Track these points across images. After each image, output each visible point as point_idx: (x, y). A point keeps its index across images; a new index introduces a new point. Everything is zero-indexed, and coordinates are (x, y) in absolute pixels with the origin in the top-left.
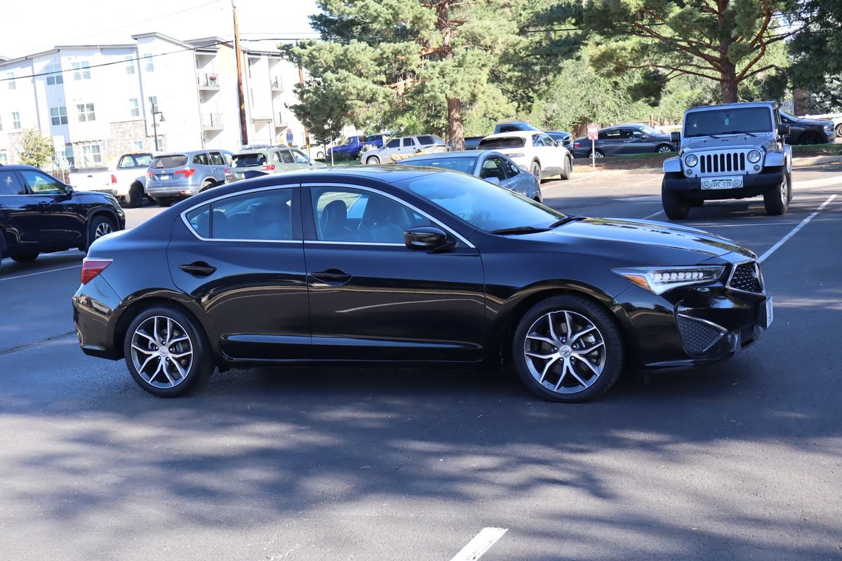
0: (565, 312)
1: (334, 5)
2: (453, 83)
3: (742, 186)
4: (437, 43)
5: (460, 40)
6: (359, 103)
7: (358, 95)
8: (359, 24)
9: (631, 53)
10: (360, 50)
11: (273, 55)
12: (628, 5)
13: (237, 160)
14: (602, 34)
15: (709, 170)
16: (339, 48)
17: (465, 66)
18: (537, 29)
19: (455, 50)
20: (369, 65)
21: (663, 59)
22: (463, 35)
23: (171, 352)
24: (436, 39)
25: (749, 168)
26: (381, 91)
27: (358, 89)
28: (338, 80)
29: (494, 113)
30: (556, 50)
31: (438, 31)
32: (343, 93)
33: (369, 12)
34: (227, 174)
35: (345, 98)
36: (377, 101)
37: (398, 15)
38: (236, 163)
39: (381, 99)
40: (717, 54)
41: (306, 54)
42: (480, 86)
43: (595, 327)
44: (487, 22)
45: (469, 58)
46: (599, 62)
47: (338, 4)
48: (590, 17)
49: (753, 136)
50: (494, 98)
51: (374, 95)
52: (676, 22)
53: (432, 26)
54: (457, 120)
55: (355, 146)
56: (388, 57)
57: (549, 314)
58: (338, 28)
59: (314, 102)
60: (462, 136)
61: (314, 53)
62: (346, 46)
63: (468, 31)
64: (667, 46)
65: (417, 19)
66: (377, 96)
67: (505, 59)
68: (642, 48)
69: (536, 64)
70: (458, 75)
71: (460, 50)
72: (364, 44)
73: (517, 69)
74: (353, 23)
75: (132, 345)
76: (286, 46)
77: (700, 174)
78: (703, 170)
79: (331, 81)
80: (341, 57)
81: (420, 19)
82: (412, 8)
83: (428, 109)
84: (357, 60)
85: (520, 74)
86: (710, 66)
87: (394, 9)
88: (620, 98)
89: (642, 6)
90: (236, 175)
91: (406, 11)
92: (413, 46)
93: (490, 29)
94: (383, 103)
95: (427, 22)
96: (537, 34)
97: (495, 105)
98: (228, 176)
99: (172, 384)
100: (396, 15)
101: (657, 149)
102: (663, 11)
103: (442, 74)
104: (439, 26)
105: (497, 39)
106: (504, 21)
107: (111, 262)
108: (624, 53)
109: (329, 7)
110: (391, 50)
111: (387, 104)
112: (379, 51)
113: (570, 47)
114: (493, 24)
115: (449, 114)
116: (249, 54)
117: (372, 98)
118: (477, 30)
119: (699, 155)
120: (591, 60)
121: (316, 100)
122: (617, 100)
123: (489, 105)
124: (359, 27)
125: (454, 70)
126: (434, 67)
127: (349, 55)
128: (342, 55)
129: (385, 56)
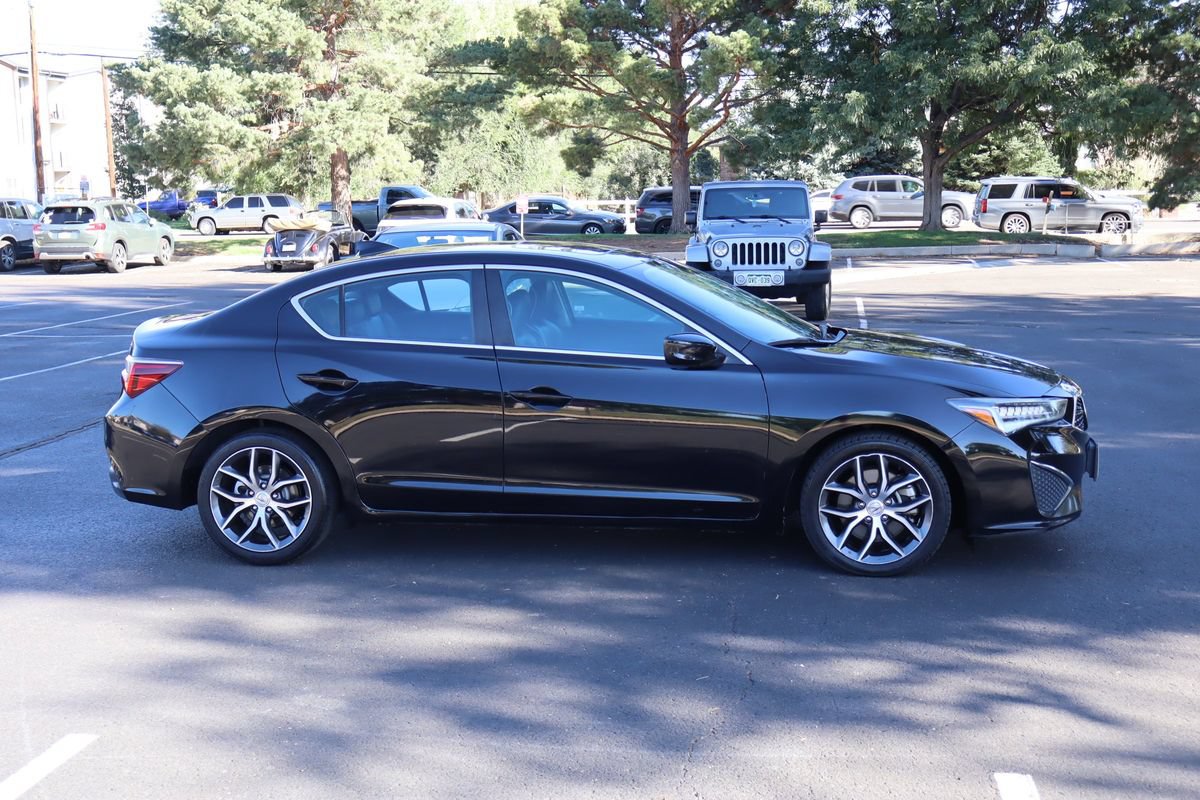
0: (881, 455)
1: (188, 16)
2: (347, 131)
3: (783, 284)
4: (324, 77)
5: (354, 76)
6: (223, 148)
7: (220, 137)
8: (217, 44)
9: (572, 109)
10: (222, 77)
11: (52, 76)
12: (570, 49)
13: (51, 214)
14: (526, 82)
15: (743, 262)
16: (194, 74)
17: (362, 110)
18: (448, 69)
19: (348, 88)
20: (235, 99)
21: (610, 120)
22: (360, 69)
23: (274, 499)
24: (324, 73)
25: (791, 262)
26: (252, 133)
27: (220, 130)
28: (195, 116)
29: (394, 172)
30: (475, 97)
31: (326, 61)
32: (200, 134)
33: (238, 29)
34: (37, 233)
35: (202, 140)
36: (245, 147)
37: (276, 36)
38: (51, 217)
39: (250, 145)
40: (668, 118)
41: (150, 79)
42: (379, 136)
43: (921, 477)
44: (388, 56)
45: (368, 100)
46: (530, 118)
47: (193, 15)
48: (516, 60)
49: (787, 222)
50: (394, 153)
51: (241, 138)
52: (629, 75)
53: (320, 55)
54: (343, 179)
55: (173, 203)
56: (261, 90)
57: (857, 458)
58: (189, 48)
59: (156, 143)
60: (348, 199)
61: (162, 78)
62: (206, 72)
63: (366, 65)
64: (614, 104)
65: (301, 44)
66: (246, 140)
67: (410, 104)
68: (586, 104)
69: (449, 114)
70: (353, 121)
71: (356, 89)
72: (228, 72)
73: (424, 118)
74: (209, 41)
75: (212, 489)
76: (118, 65)
77: (732, 267)
78: (735, 261)
79: (185, 116)
80: (198, 86)
81: (305, 44)
82: (295, 29)
83: (301, 161)
84: (219, 92)
85: (428, 125)
86: (660, 132)
87: (271, 29)
88: (509, 162)
89: (587, 52)
90: (51, 235)
91: (287, 33)
92: (294, 78)
93: (394, 64)
94: (252, 150)
95: (314, 49)
96: (449, 76)
97: (396, 162)
98: (40, 235)
99: (277, 546)
100: (273, 36)
101: (583, 229)
102: (612, 61)
103: (333, 117)
104: (327, 55)
105: (402, 77)
106: (409, 56)
107: (180, 366)
108: (563, 108)
109: (180, 18)
110: (266, 81)
111: (257, 152)
112: (248, 82)
113: (490, 97)
114: (397, 59)
115: (333, 170)
116: (20, 71)
117: (238, 142)
118: (378, 65)
119: (730, 243)
120: (522, 114)
121: (160, 140)
122: (507, 166)
123: (389, 162)
124: (216, 48)
125: (348, 114)
126: (322, 108)
127: (209, 84)
128: (198, 83)
129: (257, 89)
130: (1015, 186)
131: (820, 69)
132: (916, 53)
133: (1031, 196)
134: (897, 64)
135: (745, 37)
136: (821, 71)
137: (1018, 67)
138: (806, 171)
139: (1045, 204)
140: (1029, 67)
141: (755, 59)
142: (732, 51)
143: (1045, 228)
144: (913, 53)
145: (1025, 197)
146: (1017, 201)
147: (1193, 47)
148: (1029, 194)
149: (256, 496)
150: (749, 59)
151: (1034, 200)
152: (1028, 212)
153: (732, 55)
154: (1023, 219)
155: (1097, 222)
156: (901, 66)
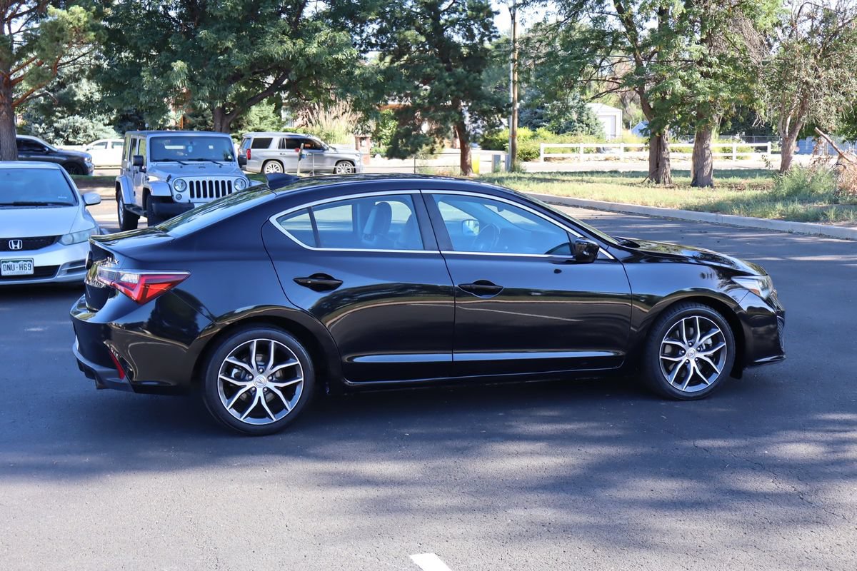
0: (697, 317)
15: (199, 196)
23: (271, 381)
43: (720, 330)
49: (220, 164)
57: (683, 320)
75: (219, 376)
77: (189, 199)
78: (192, 195)
99: (274, 418)
119: (188, 180)
130: (272, 139)
131: (144, 41)
132: (227, 33)
133: (283, 147)
134: (212, 41)
135: (82, 12)
136: (145, 44)
137: (304, 48)
138: (81, 124)
139: (297, 154)
140: (313, 49)
141: (89, 30)
142: (71, 23)
143: (298, 172)
144: (224, 34)
145: (279, 148)
146: (273, 151)
147: (416, 40)
148: (281, 146)
149: (255, 379)
150: (84, 31)
151: (286, 150)
152: (283, 160)
153: (71, 26)
154: (278, 165)
155: (332, 167)
156: (215, 43)
